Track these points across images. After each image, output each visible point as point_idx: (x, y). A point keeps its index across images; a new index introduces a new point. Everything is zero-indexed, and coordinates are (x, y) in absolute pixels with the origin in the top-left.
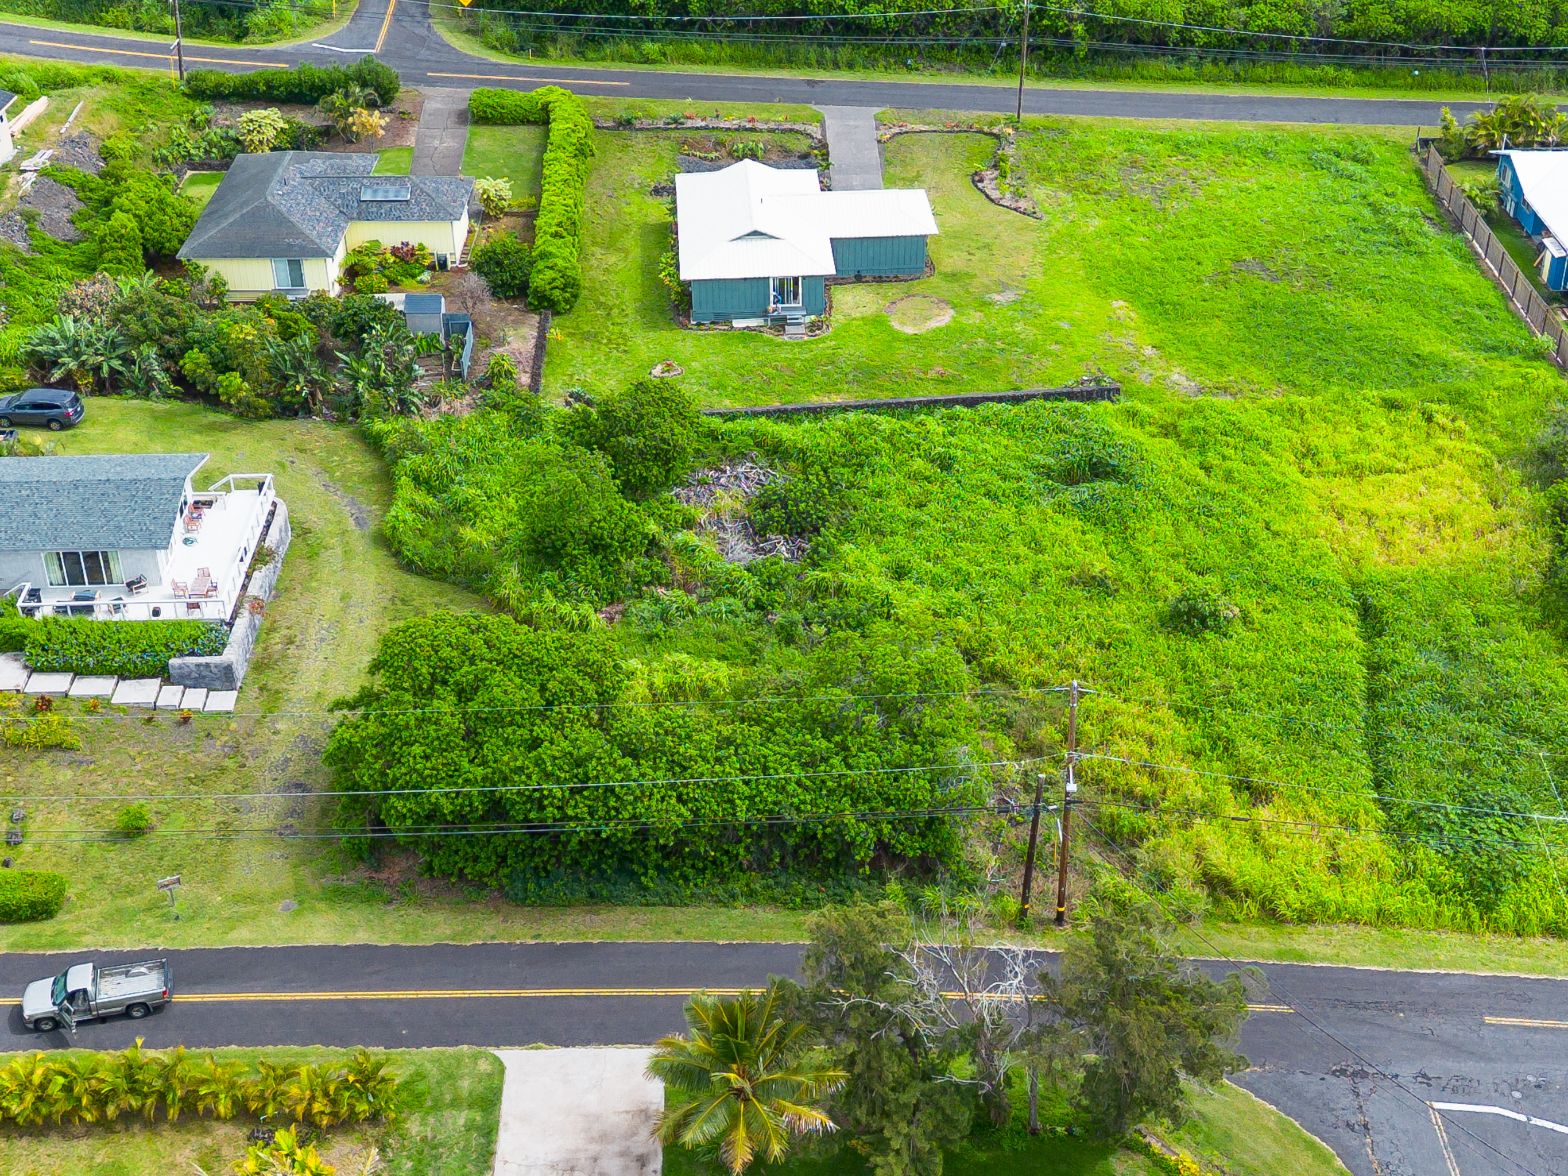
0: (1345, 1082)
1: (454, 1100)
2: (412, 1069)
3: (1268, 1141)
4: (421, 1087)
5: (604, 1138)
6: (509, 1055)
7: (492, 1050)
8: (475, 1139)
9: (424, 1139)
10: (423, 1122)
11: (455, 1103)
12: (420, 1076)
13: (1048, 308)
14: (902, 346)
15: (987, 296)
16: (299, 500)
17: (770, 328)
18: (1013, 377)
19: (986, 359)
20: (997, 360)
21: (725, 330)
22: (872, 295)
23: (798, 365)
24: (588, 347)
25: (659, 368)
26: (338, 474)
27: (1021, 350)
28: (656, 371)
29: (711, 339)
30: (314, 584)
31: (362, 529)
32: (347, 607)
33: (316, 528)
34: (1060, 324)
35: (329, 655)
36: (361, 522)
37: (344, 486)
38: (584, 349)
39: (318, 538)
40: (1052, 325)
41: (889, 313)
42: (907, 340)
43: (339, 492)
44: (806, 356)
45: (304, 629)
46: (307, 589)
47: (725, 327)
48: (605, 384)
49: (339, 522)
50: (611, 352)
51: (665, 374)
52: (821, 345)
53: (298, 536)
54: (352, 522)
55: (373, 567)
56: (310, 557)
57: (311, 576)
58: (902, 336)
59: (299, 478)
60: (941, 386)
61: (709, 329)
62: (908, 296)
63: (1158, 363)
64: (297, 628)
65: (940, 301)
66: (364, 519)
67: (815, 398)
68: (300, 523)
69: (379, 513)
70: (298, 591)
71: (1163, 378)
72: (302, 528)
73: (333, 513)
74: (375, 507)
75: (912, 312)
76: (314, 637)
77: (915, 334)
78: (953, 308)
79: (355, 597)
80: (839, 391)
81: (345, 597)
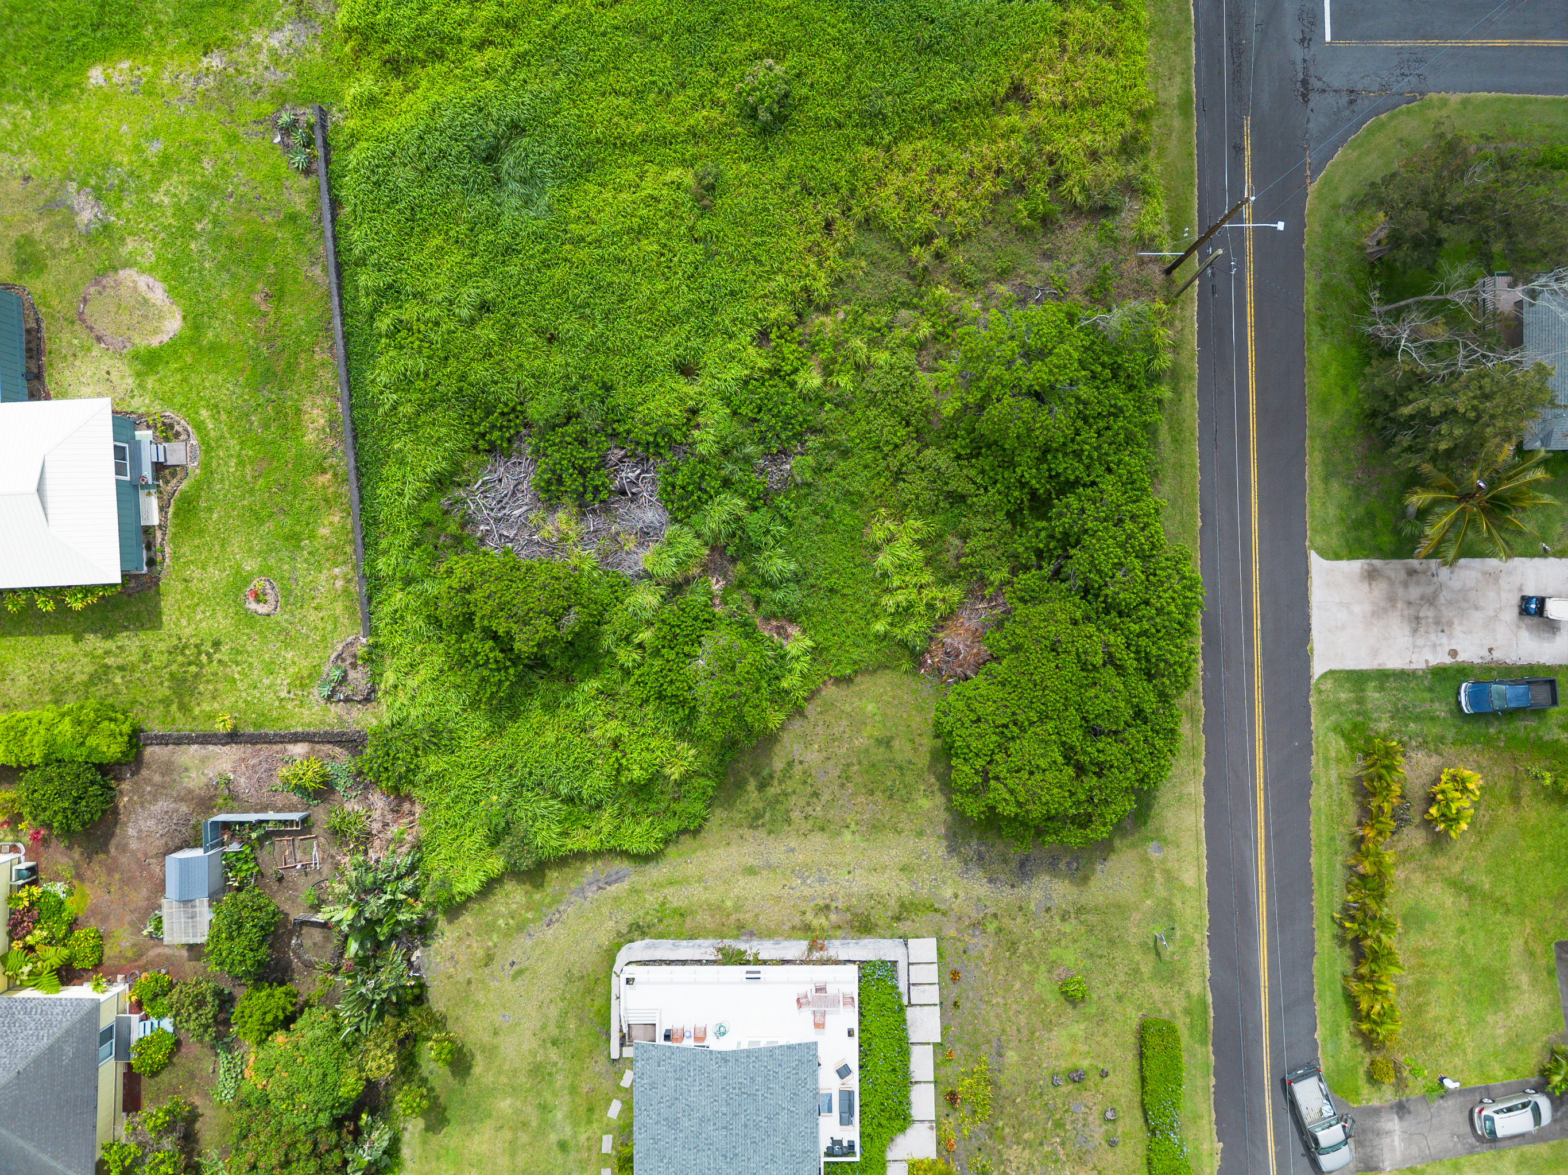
0: (1314, 98)
1: (1359, 703)
2: (1331, 734)
3: (1367, 160)
4: (1347, 726)
5: (1392, 599)
6: (1318, 668)
7: (1313, 681)
8: (1391, 684)
9: (1392, 718)
10: (1378, 720)
11: (1360, 701)
12: (1337, 729)
13: (114, 160)
14: (210, 334)
15: (82, 227)
16: (578, 944)
17: (167, 482)
18: (268, 218)
19: (232, 244)
20: (238, 231)
21: (164, 534)
22: (77, 363)
23: (251, 453)
24: (211, 687)
25: (253, 606)
26: (529, 915)
27: (216, 204)
28: (262, 609)
29: (185, 549)
30: (729, 903)
31: (629, 875)
32: (769, 866)
33: (629, 919)
34: (154, 150)
35: (845, 870)
36: (614, 877)
37: (550, 905)
38: (216, 690)
39: (647, 913)
40: (154, 161)
41: (128, 345)
42: (197, 328)
43: (562, 908)
44: (234, 443)
45: (804, 898)
46: (737, 908)
47: (159, 534)
48: (294, 663)
49: (616, 899)
50: (220, 661)
51: (271, 598)
52: (211, 426)
53: (644, 934)
54: (613, 888)
55: (699, 854)
56: (682, 915)
57: (715, 909)
58: (189, 333)
59: (538, 952)
60: (288, 298)
61: (163, 552)
62: (84, 321)
63: (242, 55)
64: (803, 906)
65: (97, 283)
66: (609, 876)
67: (311, 437)
68: (619, 934)
69: (599, 863)
70: (741, 916)
71: (275, 56)
72: (629, 932)
73: (598, 908)
74: (589, 868)
75: (125, 318)
76: (819, 888)
77: (184, 318)
78: (115, 269)
79: (751, 861)
80: (298, 412)
81: (751, 871)
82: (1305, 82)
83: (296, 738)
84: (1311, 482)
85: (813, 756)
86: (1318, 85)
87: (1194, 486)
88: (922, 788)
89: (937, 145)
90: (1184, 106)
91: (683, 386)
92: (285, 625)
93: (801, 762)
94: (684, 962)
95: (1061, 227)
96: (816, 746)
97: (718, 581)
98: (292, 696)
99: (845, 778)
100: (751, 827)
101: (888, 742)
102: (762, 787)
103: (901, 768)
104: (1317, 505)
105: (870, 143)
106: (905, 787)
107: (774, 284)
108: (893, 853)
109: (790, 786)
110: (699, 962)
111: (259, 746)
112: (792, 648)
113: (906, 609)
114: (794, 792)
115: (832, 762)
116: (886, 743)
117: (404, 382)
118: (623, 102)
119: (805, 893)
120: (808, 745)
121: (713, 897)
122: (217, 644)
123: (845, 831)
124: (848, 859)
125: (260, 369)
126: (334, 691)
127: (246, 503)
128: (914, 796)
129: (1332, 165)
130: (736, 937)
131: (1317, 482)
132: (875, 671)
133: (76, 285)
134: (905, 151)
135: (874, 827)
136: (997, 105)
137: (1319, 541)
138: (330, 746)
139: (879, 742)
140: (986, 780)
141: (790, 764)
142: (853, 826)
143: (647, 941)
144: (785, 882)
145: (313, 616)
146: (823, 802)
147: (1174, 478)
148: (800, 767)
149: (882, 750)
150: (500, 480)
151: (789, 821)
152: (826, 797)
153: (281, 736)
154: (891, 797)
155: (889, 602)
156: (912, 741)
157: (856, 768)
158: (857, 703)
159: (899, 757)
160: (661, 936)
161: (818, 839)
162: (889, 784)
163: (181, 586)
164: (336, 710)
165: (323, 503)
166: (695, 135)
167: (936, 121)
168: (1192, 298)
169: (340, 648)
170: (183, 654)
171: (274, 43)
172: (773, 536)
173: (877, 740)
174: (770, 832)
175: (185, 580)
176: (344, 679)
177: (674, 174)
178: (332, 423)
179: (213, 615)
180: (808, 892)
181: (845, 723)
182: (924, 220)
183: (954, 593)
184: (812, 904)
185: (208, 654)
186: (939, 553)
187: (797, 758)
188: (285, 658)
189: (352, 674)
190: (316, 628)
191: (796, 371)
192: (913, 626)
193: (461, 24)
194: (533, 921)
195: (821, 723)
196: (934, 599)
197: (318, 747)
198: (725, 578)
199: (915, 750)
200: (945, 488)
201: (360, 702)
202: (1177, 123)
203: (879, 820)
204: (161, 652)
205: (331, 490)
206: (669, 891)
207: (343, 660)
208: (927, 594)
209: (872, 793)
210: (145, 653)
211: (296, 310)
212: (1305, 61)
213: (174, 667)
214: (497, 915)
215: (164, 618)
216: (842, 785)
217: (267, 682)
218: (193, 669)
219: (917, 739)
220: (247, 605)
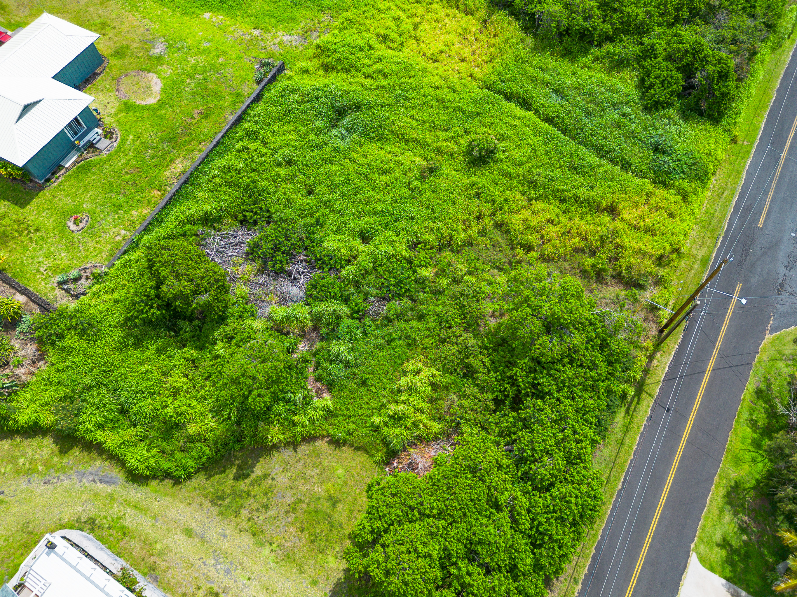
0: (784, 295)
13: (186, 40)
14: (163, 112)
15: (151, 53)
16: (50, 507)
17: (87, 153)
18: (228, 89)
19: (205, 89)
20: (210, 86)
21: (65, 173)
22: (100, 94)
23: (135, 163)
24: (14, 246)
25: (71, 224)
26: (40, 468)
27: (212, 73)
28: (73, 227)
29: (67, 184)
30: (159, 546)
31: (116, 484)
32: (202, 538)
33: (93, 513)
34: (204, 45)
35: (248, 575)
36: (107, 479)
37: (57, 471)
38: (15, 249)
39: (106, 517)
40: (202, 48)
41: (127, 98)
42: (160, 107)
43: (62, 478)
44: (131, 154)
45: (207, 578)
46: (161, 554)
47: (63, 171)
48: (62, 259)
49: (97, 494)
50: (31, 238)
51: (81, 225)
52: (128, 143)
53: (92, 530)
54: (102, 486)
55: (168, 498)
56: (125, 533)
57: (148, 544)
58: (155, 106)
59: (23, 496)
60: (209, 120)
61: (57, 179)
62: (118, 81)
63: (268, 36)
64: (202, 583)
65: (138, 72)
66: (105, 476)
67: (168, 174)
68: (78, 521)
69: (107, 463)
70: (159, 561)
71: (281, 43)
72: (85, 522)
73: (83, 492)
74: (98, 463)
75: (135, 89)
76: (221, 576)
77: (159, 101)
78: (149, 72)
79: (194, 526)
80: (172, 161)
81: (189, 533)
82: (782, 286)
83: (24, 292)
84: (710, 505)
85: (282, 480)
86: (789, 289)
87: (626, 460)
88: (337, 549)
89: (558, 211)
90: (704, 262)
91: (357, 244)
92: (76, 240)
93: (273, 479)
94: (96, 561)
95: (607, 283)
96: (289, 474)
97: (305, 346)
98: (45, 273)
99: (293, 509)
100: (211, 502)
101: (336, 502)
102: (237, 478)
103: (332, 526)
104: (709, 524)
105: (523, 194)
106: (327, 540)
107: (435, 225)
108: (287, 584)
109: (256, 490)
110: (104, 568)
111: (5, 285)
112: (317, 402)
113: (400, 419)
114: (255, 496)
115: (292, 492)
116: (334, 501)
117: (227, 169)
118: (414, 123)
119: (210, 574)
120: (285, 470)
121: (153, 535)
122: (37, 230)
123: (268, 546)
124: (256, 568)
125: (171, 136)
126: (65, 282)
127: (112, 180)
128: (328, 552)
129: (786, 332)
130: (144, 574)
131: (715, 509)
132: (357, 449)
133: (129, 69)
134: (539, 205)
135: (288, 556)
136: (598, 209)
137: (702, 548)
138: (36, 307)
139: (330, 498)
140: (375, 541)
141: (265, 476)
142: (274, 545)
143: (91, 536)
144: (203, 556)
145: (93, 244)
146: (268, 515)
147: (614, 448)
148: (270, 482)
149: (328, 505)
150: (235, 237)
151: (237, 514)
152: (271, 513)
153: (19, 286)
154: (312, 542)
155: (393, 408)
156: (352, 511)
157: (304, 506)
158: (333, 464)
159: (336, 517)
160: (100, 539)
161: (247, 539)
162: (318, 531)
163: (49, 197)
164: (59, 292)
165: (146, 202)
166: (438, 151)
167: (563, 200)
168: (670, 354)
169: (89, 265)
170: (19, 225)
171: (285, 39)
172: (352, 336)
173: (330, 496)
174: (220, 513)
175: (53, 196)
176: (76, 280)
177: (417, 159)
178: (182, 173)
179: (49, 218)
180: (213, 574)
181: (318, 471)
182: (532, 238)
183: (436, 427)
184: (209, 585)
185: (29, 232)
186: (440, 399)
187: (273, 475)
188: (60, 255)
189: (83, 281)
190: (88, 250)
191: (420, 266)
192: (397, 430)
193: (364, 65)
194: (39, 473)
195: (303, 461)
196: (420, 421)
197: (31, 303)
198: (310, 347)
199: (350, 519)
200: (465, 360)
201: (72, 296)
202: (697, 266)
203: (294, 553)
204: (11, 219)
205: (156, 199)
206: (130, 511)
207: (85, 272)
208: (419, 416)
209: (302, 530)
210: (4, 215)
211: (208, 125)
212: (785, 275)
213: (9, 228)
214: (23, 455)
215: (28, 206)
216: (287, 512)
217: (41, 259)
218: (16, 234)
219: (356, 512)
220: (68, 222)
